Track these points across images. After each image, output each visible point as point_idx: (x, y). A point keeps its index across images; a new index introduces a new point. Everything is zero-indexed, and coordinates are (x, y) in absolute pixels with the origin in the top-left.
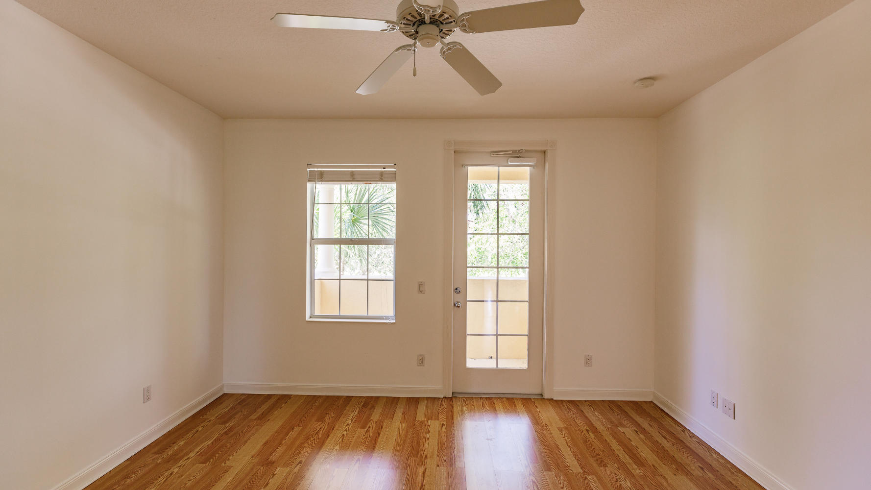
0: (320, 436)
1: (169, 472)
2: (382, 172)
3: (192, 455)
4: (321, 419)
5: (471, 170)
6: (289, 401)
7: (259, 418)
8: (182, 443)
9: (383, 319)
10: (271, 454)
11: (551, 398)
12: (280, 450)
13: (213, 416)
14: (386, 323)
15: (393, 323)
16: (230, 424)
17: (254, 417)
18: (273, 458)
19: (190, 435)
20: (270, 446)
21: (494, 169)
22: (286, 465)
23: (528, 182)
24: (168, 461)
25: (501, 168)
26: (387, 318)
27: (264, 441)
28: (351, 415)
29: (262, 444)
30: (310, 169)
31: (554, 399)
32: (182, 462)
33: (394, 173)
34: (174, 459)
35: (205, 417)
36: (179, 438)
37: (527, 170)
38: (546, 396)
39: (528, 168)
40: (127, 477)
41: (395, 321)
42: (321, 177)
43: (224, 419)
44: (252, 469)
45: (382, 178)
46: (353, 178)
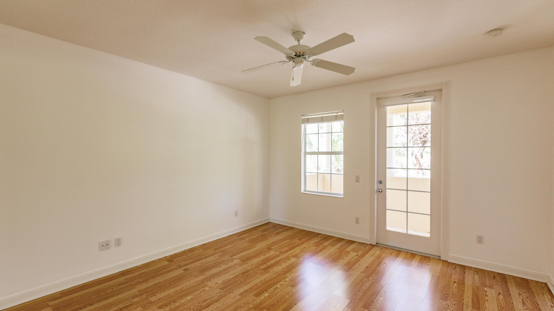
0: (295, 245)
1: (238, 242)
2: (336, 115)
3: (247, 239)
4: (300, 239)
5: (389, 109)
6: (292, 230)
7: (276, 233)
8: (246, 235)
9: (337, 195)
10: (272, 246)
11: (446, 260)
12: (277, 246)
13: (260, 229)
14: (338, 197)
15: (341, 198)
16: (265, 233)
17: (275, 232)
18: (272, 248)
19: (250, 233)
20: (274, 243)
21: (405, 106)
22: (275, 251)
23: (430, 111)
24: (239, 239)
25: (409, 105)
26: (339, 195)
27: (273, 241)
28: (316, 240)
29: (272, 242)
30: (303, 118)
31: (448, 261)
32: (243, 241)
33: (342, 115)
34: (241, 239)
35: (258, 228)
36: (246, 233)
37: (429, 103)
38: (442, 258)
39: (430, 103)
40: (226, 240)
41: (343, 197)
42: (308, 121)
43: (264, 231)
44: (263, 249)
45: (336, 118)
46: (322, 120)
